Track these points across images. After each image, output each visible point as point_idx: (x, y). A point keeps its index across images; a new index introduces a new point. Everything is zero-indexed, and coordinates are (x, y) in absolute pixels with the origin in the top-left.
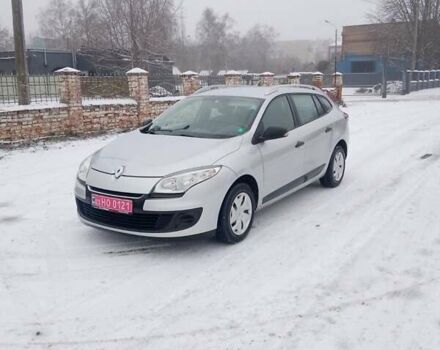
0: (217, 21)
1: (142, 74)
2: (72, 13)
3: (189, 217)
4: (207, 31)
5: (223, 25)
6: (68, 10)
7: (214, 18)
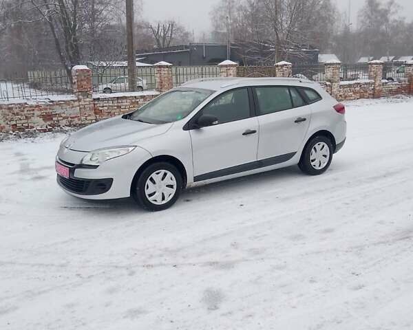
0: (380, 7)
1: (232, 66)
2: (240, 8)
3: (102, 185)
4: (369, 18)
5: (387, 12)
6: (237, 6)
7: (377, 5)
